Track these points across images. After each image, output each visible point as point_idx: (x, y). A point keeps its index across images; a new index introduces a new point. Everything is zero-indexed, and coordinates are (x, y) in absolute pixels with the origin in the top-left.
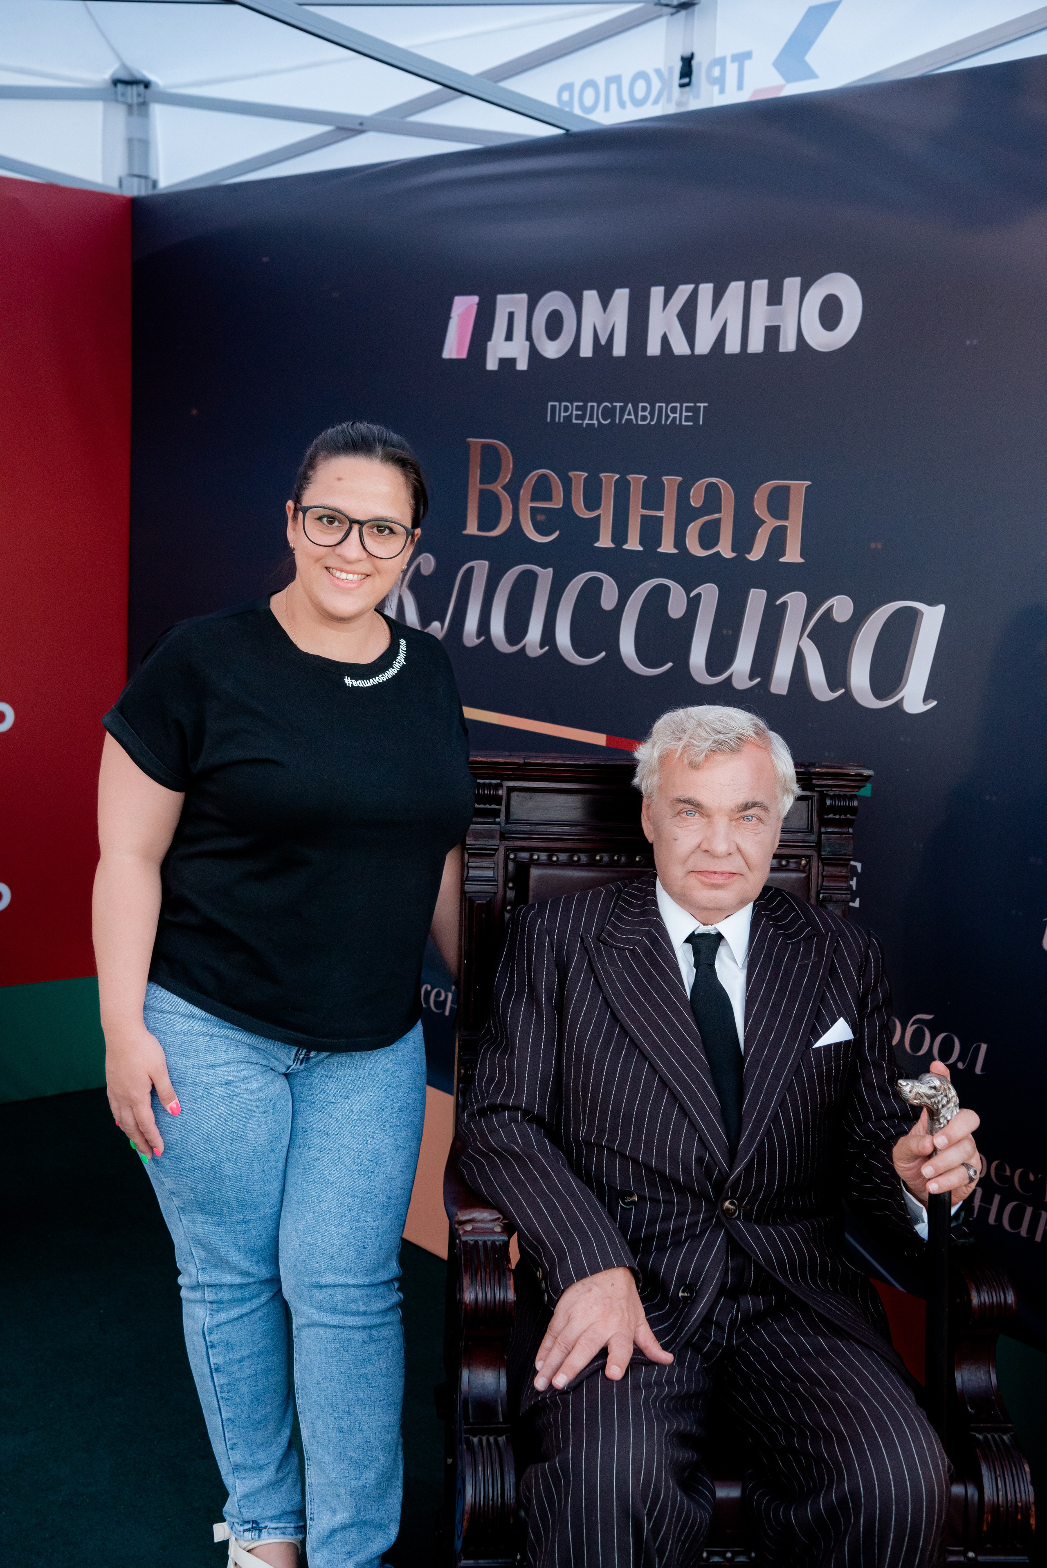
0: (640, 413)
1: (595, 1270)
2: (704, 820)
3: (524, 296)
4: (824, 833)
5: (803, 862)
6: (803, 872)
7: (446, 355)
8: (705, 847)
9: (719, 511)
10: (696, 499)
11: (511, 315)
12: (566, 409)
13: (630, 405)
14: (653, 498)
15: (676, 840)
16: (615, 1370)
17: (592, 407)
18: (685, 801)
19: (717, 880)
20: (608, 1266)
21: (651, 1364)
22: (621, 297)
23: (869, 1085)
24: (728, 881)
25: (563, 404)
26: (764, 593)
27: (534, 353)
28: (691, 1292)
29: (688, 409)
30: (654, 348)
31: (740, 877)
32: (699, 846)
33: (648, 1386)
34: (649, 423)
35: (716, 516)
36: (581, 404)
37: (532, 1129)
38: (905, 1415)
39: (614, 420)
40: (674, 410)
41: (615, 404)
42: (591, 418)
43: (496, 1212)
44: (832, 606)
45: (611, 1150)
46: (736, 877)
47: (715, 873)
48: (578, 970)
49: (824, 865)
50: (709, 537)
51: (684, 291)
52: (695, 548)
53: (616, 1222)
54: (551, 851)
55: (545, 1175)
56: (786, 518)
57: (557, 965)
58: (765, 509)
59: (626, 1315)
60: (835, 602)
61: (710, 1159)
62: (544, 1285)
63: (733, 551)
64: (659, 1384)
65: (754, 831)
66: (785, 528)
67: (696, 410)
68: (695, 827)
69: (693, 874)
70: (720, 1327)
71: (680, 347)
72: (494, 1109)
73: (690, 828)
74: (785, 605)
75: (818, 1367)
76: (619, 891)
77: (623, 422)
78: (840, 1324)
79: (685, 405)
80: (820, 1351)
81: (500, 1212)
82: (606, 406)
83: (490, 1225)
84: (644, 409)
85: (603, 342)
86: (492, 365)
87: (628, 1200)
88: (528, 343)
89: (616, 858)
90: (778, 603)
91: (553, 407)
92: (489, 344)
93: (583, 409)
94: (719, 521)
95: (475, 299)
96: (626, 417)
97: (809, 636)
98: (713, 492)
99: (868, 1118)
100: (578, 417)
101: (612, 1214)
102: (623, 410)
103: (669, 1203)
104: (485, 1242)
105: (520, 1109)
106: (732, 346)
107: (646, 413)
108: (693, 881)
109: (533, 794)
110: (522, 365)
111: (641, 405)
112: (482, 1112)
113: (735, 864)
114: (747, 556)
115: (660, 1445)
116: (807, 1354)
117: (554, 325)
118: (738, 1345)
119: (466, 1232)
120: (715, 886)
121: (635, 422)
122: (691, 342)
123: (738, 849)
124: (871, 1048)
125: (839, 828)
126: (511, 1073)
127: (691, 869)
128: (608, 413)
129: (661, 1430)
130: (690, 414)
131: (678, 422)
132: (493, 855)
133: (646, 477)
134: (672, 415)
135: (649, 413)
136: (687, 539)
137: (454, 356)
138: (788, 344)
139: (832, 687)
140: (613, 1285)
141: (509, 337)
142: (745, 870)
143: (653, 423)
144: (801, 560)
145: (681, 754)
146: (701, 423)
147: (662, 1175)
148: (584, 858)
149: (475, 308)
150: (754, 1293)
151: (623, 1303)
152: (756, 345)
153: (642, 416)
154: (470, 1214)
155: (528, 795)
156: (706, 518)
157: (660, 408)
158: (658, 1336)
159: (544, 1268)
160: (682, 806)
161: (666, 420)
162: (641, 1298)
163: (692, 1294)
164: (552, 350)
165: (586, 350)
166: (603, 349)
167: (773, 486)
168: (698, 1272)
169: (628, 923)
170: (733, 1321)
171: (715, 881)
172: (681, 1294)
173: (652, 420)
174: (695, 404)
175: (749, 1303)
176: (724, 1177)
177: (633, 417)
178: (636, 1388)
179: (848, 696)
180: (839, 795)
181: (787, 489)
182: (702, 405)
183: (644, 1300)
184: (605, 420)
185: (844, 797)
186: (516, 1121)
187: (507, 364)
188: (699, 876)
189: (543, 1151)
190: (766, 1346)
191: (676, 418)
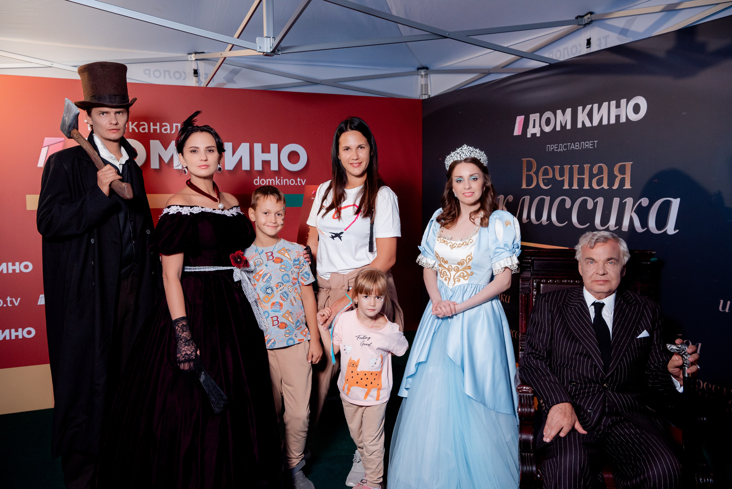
0: (576, 146)
1: (558, 403)
2: (595, 264)
3: (538, 114)
7: (515, 134)
9: (603, 174)
10: (595, 171)
11: (534, 120)
12: (552, 147)
13: (573, 144)
14: (581, 172)
15: (587, 271)
17: (561, 146)
22: (568, 111)
24: (605, 283)
25: (551, 145)
26: (619, 199)
27: (542, 131)
29: (591, 143)
30: (579, 126)
31: (609, 281)
32: (595, 272)
34: (579, 149)
36: (557, 145)
39: (568, 149)
40: (587, 144)
41: (568, 144)
42: (560, 149)
44: (641, 202)
45: (567, 368)
47: (600, 280)
50: (600, 182)
51: (589, 107)
52: (595, 186)
54: (548, 279)
56: (625, 175)
57: (550, 312)
58: (618, 172)
59: (570, 418)
60: (642, 200)
63: (608, 186)
65: (613, 267)
66: (625, 178)
67: (594, 143)
68: (593, 267)
69: (593, 282)
71: (588, 124)
73: (591, 267)
74: (626, 202)
77: (571, 149)
79: (590, 142)
82: (565, 145)
84: (577, 144)
85: (563, 125)
86: (529, 136)
87: (573, 384)
88: (540, 128)
89: (569, 281)
90: (623, 202)
91: (548, 147)
92: (528, 129)
93: (558, 146)
94: (603, 177)
95: (523, 117)
96: (571, 147)
97: (634, 212)
98: (600, 169)
100: (556, 149)
102: (570, 145)
103: (586, 384)
106: (605, 123)
107: (578, 146)
108: (593, 284)
110: (538, 135)
111: (576, 143)
113: (607, 278)
114: (613, 188)
117: (548, 122)
120: (600, 285)
121: (574, 149)
122: (591, 122)
123: (608, 273)
127: (592, 280)
128: (566, 147)
130: (592, 145)
131: (588, 148)
132: (529, 280)
133: (579, 166)
134: (586, 146)
135: (579, 146)
136: (593, 184)
137: (517, 134)
138: (623, 120)
139: (643, 228)
141: (534, 127)
142: (611, 279)
143: (580, 149)
144: (631, 188)
145: (587, 245)
146: (596, 147)
147: (583, 376)
149: (523, 119)
151: (569, 414)
152: (613, 121)
153: (577, 147)
156: (599, 177)
157: (582, 144)
160: (588, 260)
161: (585, 147)
164: (547, 129)
165: (558, 128)
166: (563, 127)
167: (620, 165)
171: (600, 283)
173: (580, 147)
177: (574, 147)
179: (648, 230)
181: (625, 165)
182: (596, 141)
184: (565, 149)
187: (534, 135)
188: (595, 282)
191: (587, 146)
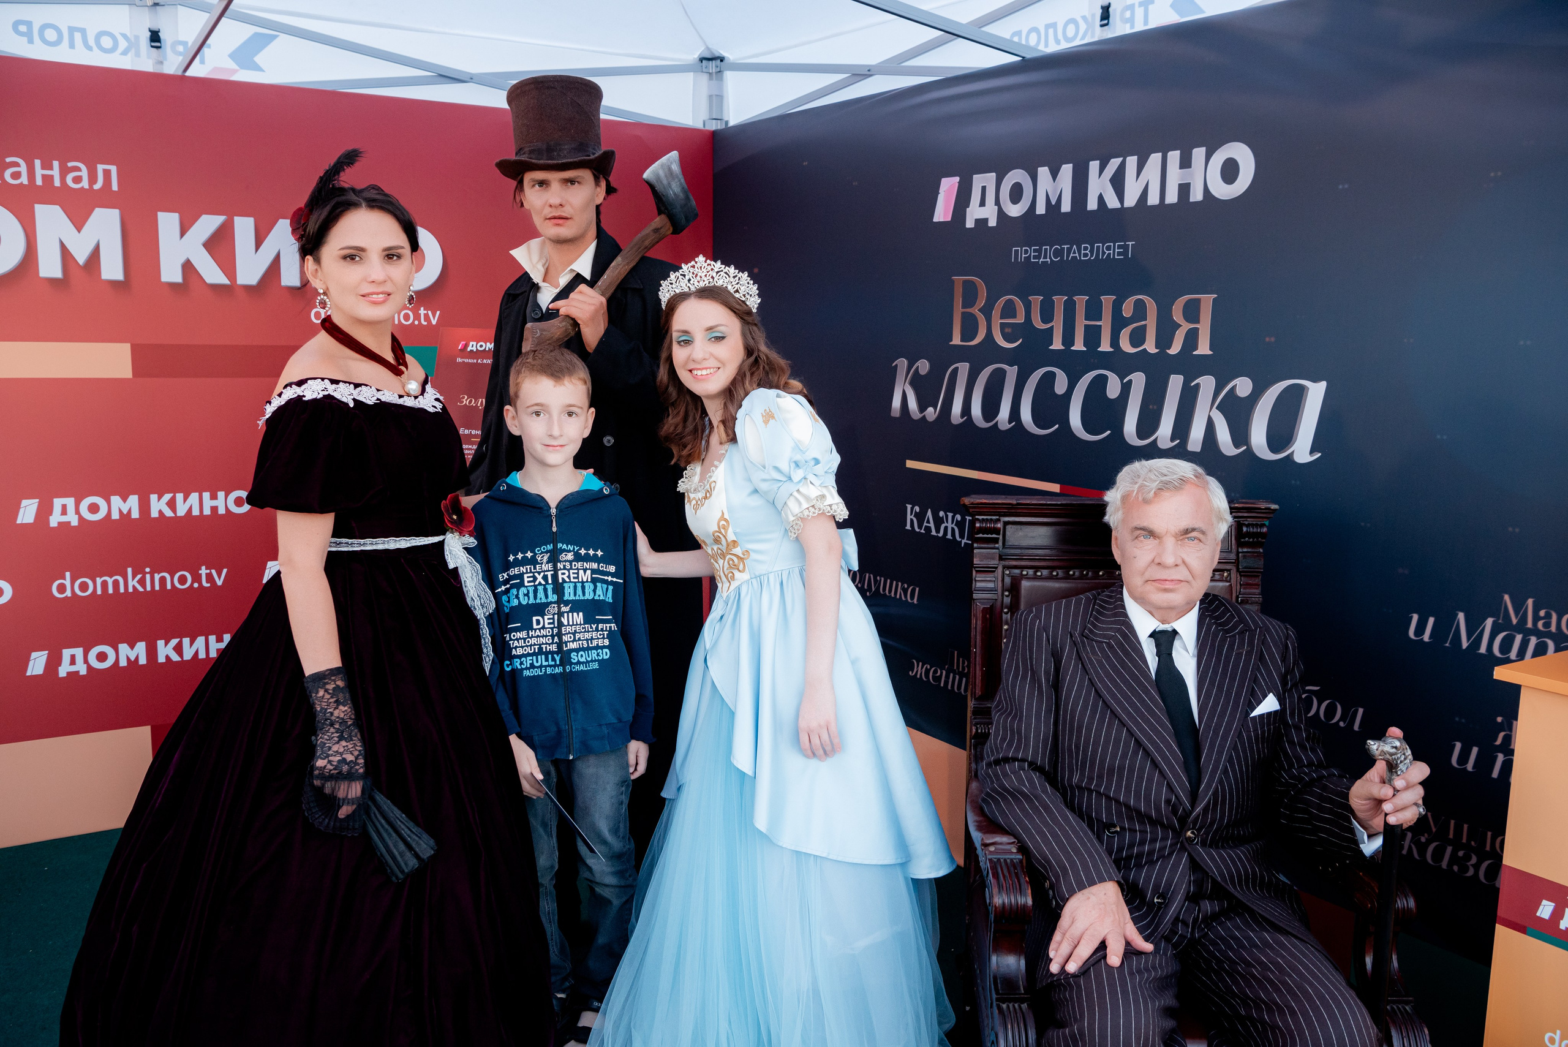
0: (1082, 252)
1: (1092, 883)
2: (1157, 541)
3: (993, 175)
4: (1241, 553)
5: (1225, 574)
6: (1227, 581)
7: (936, 219)
8: (1157, 561)
9: (1144, 319)
10: (1127, 312)
11: (984, 189)
12: (1026, 252)
13: (1075, 246)
14: (1093, 312)
15: (1135, 558)
16: (1114, 959)
17: (1046, 249)
18: (1141, 529)
19: (1168, 586)
20: (1102, 880)
21: (1139, 953)
22: (1067, 170)
23: (1292, 743)
24: (1176, 586)
25: (1024, 248)
26: (1181, 378)
27: (1001, 214)
28: (1164, 899)
29: (1119, 247)
30: (1092, 205)
31: (1186, 583)
32: (1153, 561)
33: (1139, 971)
34: (1089, 259)
35: (1143, 323)
36: (1038, 247)
37: (1035, 775)
38: (1342, 994)
39: (1062, 258)
40: (1109, 248)
41: (1063, 246)
42: (1045, 257)
43: (1012, 837)
44: (1235, 386)
45: (1098, 793)
46: (1183, 584)
47: (1166, 580)
48: (1069, 657)
49: (1241, 576)
50: (1137, 338)
51: (1115, 163)
52: (1127, 347)
53: (1103, 845)
54: (1037, 568)
55: (1047, 808)
56: (1198, 322)
57: (1053, 655)
58: (1181, 316)
59: (1117, 916)
60: (1238, 382)
61: (1176, 801)
62: (1051, 892)
63: (1156, 348)
64: (1147, 970)
65: (1197, 549)
66: (1197, 329)
67: (1126, 247)
68: (1150, 547)
69: (1149, 582)
70: (1185, 923)
71: (1112, 202)
72: (1006, 760)
73: (1145, 548)
74: (1198, 385)
75: (1266, 956)
76: (1095, 598)
77: (1069, 259)
78: (1281, 924)
79: (1117, 244)
80: (1266, 944)
81: (1015, 837)
82: (1057, 248)
83: (1008, 847)
84: (1085, 248)
85: (1053, 202)
86: (970, 224)
87: (1113, 830)
88: (996, 207)
89: (1085, 573)
90: (1192, 385)
91: (1016, 252)
92: (967, 209)
93: (1039, 251)
94: (1144, 326)
95: (957, 180)
96: (1072, 255)
97: (1217, 408)
98: (1139, 306)
99: (1291, 766)
100: (1035, 257)
101: (1100, 839)
102: (1069, 250)
103: (1143, 832)
104: (1005, 860)
105: (1028, 761)
106: (1153, 199)
107: (1087, 252)
108: (1149, 587)
109: (1022, 526)
110: (992, 223)
111: (1083, 245)
112: (997, 762)
113: (1182, 573)
114: (1168, 351)
115: (1153, 1017)
116: (1256, 946)
117: (1016, 193)
118: (1200, 938)
119: (991, 852)
120: (1166, 590)
121: (1078, 259)
122: (1121, 197)
123: (1184, 562)
124: (1292, 714)
125: (1253, 548)
126: (1019, 733)
127: (1147, 579)
128: (1058, 253)
129: (1153, 1006)
130: (1121, 250)
131: (1111, 258)
132: (994, 572)
133: (1088, 298)
134: (1107, 252)
135: (1089, 252)
136: (1121, 341)
137: (942, 220)
138: (1197, 195)
139: (1237, 445)
140: (1105, 894)
141: (982, 203)
142: (1190, 578)
143: (1092, 259)
144: (1211, 353)
145: (1137, 493)
146: (1130, 256)
147: (1138, 812)
148: (1061, 573)
149: (957, 186)
150: (1211, 898)
151: (1114, 907)
152: (1172, 197)
153: (1084, 254)
154: (993, 838)
155: (1019, 527)
156: (1135, 325)
157: (1098, 247)
158: (1141, 930)
159: (1050, 880)
160: (1139, 532)
161: (1103, 256)
162: (1126, 902)
163: (1165, 900)
164: (1014, 211)
165: (1041, 209)
166: (1053, 207)
167: (1187, 300)
168: (1169, 884)
169: (1103, 622)
170: (1196, 920)
171: (1167, 587)
172: (1156, 900)
173: (1092, 256)
174: (1125, 243)
175: (1207, 906)
176: (1187, 814)
177: (1077, 255)
178: (1131, 974)
179: (1249, 451)
180: (1253, 524)
181: (1199, 300)
182: (1130, 243)
183: (1128, 903)
184: (1055, 258)
185: (1257, 525)
186: (1023, 769)
187: (981, 223)
188: (1153, 583)
189: (1045, 791)
190: (1222, 939)
191: (1110, 254)
